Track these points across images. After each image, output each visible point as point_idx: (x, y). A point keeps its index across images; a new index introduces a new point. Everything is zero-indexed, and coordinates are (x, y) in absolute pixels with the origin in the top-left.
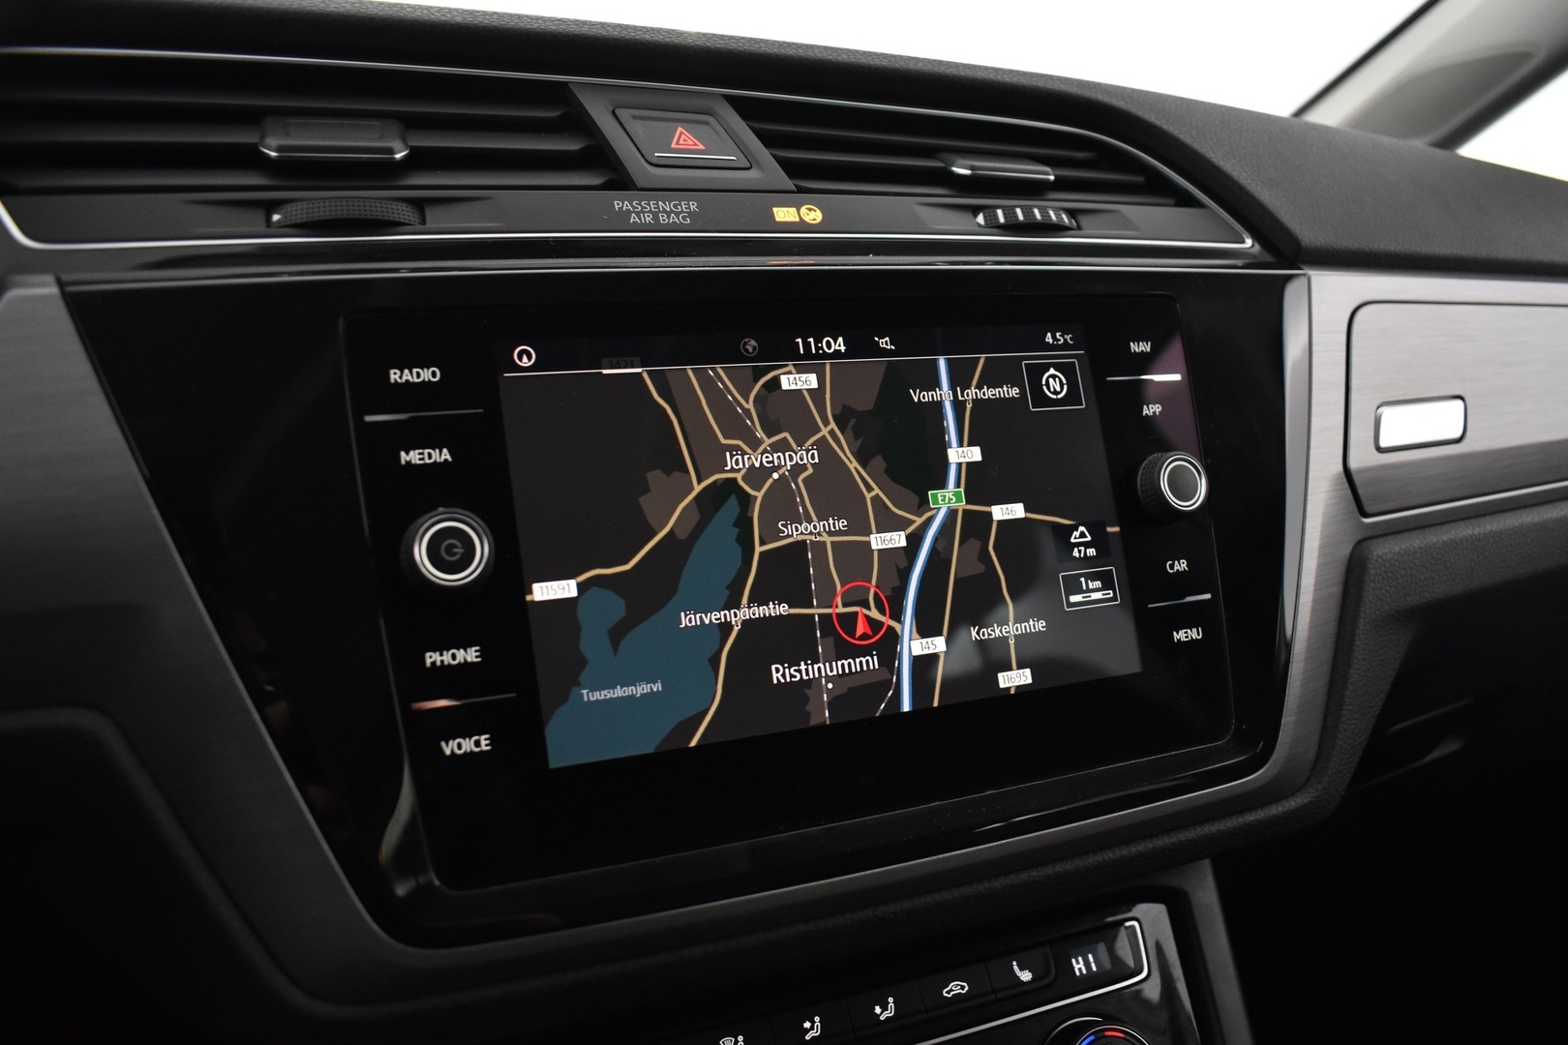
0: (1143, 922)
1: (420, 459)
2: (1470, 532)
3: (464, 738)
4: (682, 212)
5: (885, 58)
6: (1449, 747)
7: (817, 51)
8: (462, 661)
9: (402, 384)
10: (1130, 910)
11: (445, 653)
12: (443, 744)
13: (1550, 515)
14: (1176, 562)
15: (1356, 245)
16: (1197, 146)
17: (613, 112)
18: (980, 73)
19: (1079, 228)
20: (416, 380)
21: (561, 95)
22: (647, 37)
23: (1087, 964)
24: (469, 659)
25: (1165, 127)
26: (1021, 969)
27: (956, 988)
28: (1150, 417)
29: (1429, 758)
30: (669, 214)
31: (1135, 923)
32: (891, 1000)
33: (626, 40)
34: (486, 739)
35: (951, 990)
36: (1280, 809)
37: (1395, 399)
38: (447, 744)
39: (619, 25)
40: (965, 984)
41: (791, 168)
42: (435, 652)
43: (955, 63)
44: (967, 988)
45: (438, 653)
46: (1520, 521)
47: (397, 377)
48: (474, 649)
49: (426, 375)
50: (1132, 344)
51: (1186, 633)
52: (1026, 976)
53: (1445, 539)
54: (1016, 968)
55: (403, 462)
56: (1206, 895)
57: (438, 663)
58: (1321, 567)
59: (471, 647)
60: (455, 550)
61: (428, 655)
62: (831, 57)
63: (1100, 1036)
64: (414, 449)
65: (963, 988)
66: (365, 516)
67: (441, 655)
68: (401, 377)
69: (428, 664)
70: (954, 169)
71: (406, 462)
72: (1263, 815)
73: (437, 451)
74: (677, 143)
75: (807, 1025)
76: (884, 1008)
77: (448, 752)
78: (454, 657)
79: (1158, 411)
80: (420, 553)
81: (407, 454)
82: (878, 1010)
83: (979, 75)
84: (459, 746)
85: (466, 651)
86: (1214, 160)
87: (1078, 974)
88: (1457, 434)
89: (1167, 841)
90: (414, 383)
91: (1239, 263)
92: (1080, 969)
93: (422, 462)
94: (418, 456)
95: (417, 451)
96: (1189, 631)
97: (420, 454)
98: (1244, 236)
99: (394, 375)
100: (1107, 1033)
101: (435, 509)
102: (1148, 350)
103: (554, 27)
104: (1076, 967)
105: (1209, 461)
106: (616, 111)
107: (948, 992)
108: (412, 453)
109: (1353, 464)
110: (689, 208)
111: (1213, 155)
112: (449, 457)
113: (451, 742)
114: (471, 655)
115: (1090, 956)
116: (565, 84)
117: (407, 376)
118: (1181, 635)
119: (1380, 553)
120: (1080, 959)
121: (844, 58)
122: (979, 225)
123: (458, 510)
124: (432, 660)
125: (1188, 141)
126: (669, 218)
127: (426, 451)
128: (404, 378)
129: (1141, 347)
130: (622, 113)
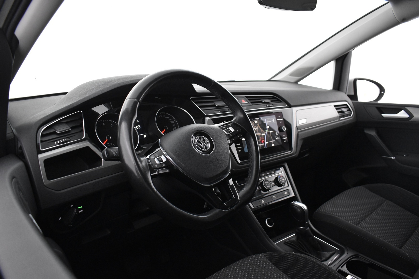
2: (307, 131)
10: (280, 168)
15: (296, 104)
19: (273, 106)
35: (268, 173)
37: (300, 119)
41: (251, 103)
46: (312, 130)
52: (273, 172)
56: (286, 166)
70: (263, 101)
74: (243, 102)
79: (281, 122)
86: (283, 98)
88: (306, 122)
98: (286, 105)
105: (286, 126)
118: (284, 141)
119: (300, 133)
122: (266, 107)
129: (280, 117)
130: (238, 99)
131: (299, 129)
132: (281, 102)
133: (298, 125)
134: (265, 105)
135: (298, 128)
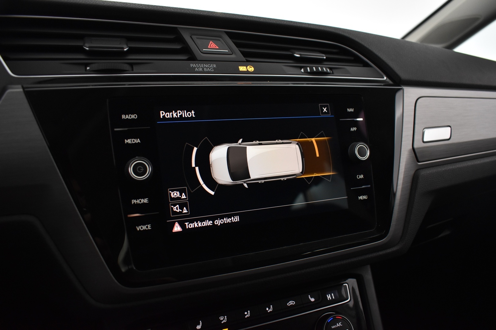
0: (349, 284)
1: (131, 142)
2: (451, 168)
3: (143, 226)
4: (211, 67)
5: (274, 20)
6: (447, 233)
7: (253, 18)
8: (143, 202)
9: (126, 119)
10: (345, 281)
11: (138, 200)
12: (137, 227)
13: (477, 163)
14: (360, 176)
15: (419, 79)
16: (370, 48)
17: (191, 37)
18: (304, 25)
19: (333, 73)
20: (130, 118)
21: (175, 31)
22: (201, 13)
23: (331, 296)
24: (145, 202)
25: (360, 42)
26: (311, 298)
27: (291, 303)
28: (353, 131)
29: (440, 236)
30: (207, 68)
31: (347, 285)
32: (271, 306)
33: (195, 14)
34: (150, 226)
35: (290, 303)
36: (390, 250)
37: (429, 126)
38: (138, 227)
39: (193, 10)
40: (294, 302)
41: (245, 54)
42: (135, 200)
43: (296, 22)
44: (294, 303)
45: (136, 200)
46: (467, 164)
47: (124, 117)
48: (146, 199)
49: (133, 116)
50: (348, 109)
51: (362, 197)
52: (313, 300)
53: (443, 169)
54: (310, 297)
55: (126, 143)
56: (368, 277)
57: (136, 203)
58: (404, 178)
59: (145, 198)
60: (141, 169)
61: (133, 200)
62: (258, 20)
63: (334, 318)
64: (129, 139)
65: (293, 303)
66: (114, 159)
67: (137, 201)
68: (125, 117)
69: (133, 203)
70: (295, 55)
71: (127, 142)
72: (385, 252)
73: (136, 139)
74: (210, 46)
75: (246, 313)
76: (269, 309)
77: (138, 230)
78: (140, 201)
79: (355, 129)
80: (131, 170)
81: (127, 140)
82: (267, 309)
83: (303, 26)
84: (142, 228)
85: (144, 200)
86: (375, 53)
87: (329, 299)
88: (448, 137)
89: (355, 259)
90: (129, 119)
91: (382, 84)
92: (329, 298)
93: (131, 143)
94: (130, 141)
95: (130, 140)
96: (363, 196)
97: (131, 140)
98: (384, 76)
99: (123, 117)
100: (337, 317)
101: (135, 157)
102: (353, 111)
103: (173, 10)
104: (328, 297)
105: (371, 145)
106: (192, 36)
107: (289, 304)
108: (128, 140)
109: (415, 146)
110: (213, 66)
111: (375, 51)
112: (139, 141)
113: (139, 227)
114: (146, 201)
115: (332, 294)
116: (176, 28)
117: (127, 117)
118: (361, 198)
119: (423, 173)
120: (329, 295)
121: (262, 20)
122: (302, 72)
123: (142, 158)
124: (134, 202)
125: (367, 47)
126: (207, 69)
127: (133, 139)
128: (126, 117)
129: (351, 110)
130: (193, 37)
131: (419, 160)
132: (366, 65)
133: (418, 144)
134: (301, 68)
135: (418, 155)
